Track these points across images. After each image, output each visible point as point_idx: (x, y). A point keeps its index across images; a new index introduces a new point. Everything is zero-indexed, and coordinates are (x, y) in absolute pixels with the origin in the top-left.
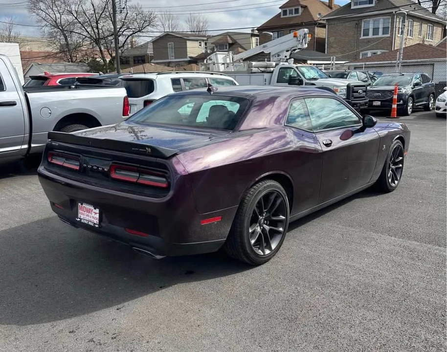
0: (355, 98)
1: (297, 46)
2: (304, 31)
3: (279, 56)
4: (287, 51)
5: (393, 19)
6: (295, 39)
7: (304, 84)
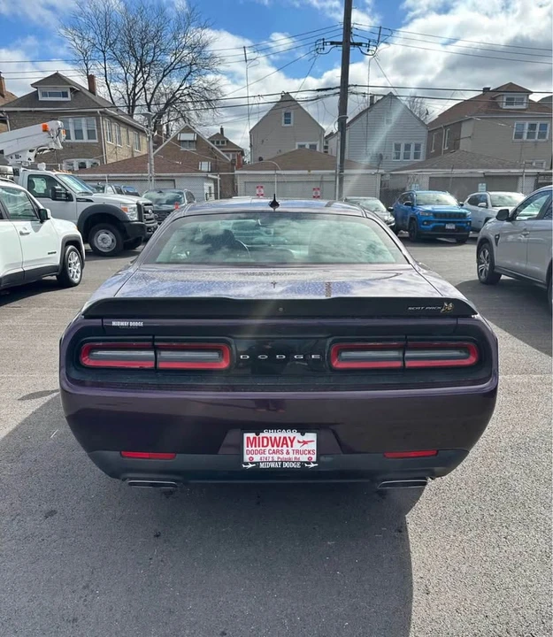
0: (148, 220)
1: (47, 145)
2: (58, 124)
3: (17, 157)
4: (31, 151)
5: (98, 120)
6: (46, 134)
7: (75, 199)
